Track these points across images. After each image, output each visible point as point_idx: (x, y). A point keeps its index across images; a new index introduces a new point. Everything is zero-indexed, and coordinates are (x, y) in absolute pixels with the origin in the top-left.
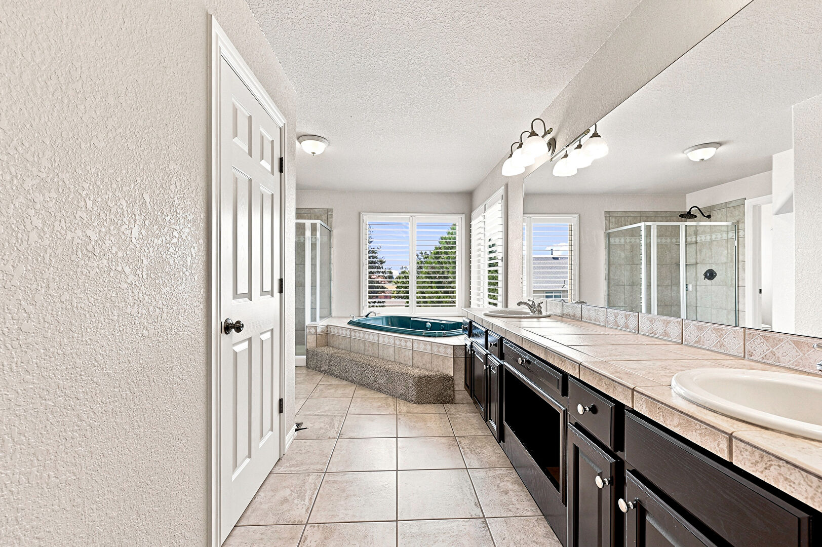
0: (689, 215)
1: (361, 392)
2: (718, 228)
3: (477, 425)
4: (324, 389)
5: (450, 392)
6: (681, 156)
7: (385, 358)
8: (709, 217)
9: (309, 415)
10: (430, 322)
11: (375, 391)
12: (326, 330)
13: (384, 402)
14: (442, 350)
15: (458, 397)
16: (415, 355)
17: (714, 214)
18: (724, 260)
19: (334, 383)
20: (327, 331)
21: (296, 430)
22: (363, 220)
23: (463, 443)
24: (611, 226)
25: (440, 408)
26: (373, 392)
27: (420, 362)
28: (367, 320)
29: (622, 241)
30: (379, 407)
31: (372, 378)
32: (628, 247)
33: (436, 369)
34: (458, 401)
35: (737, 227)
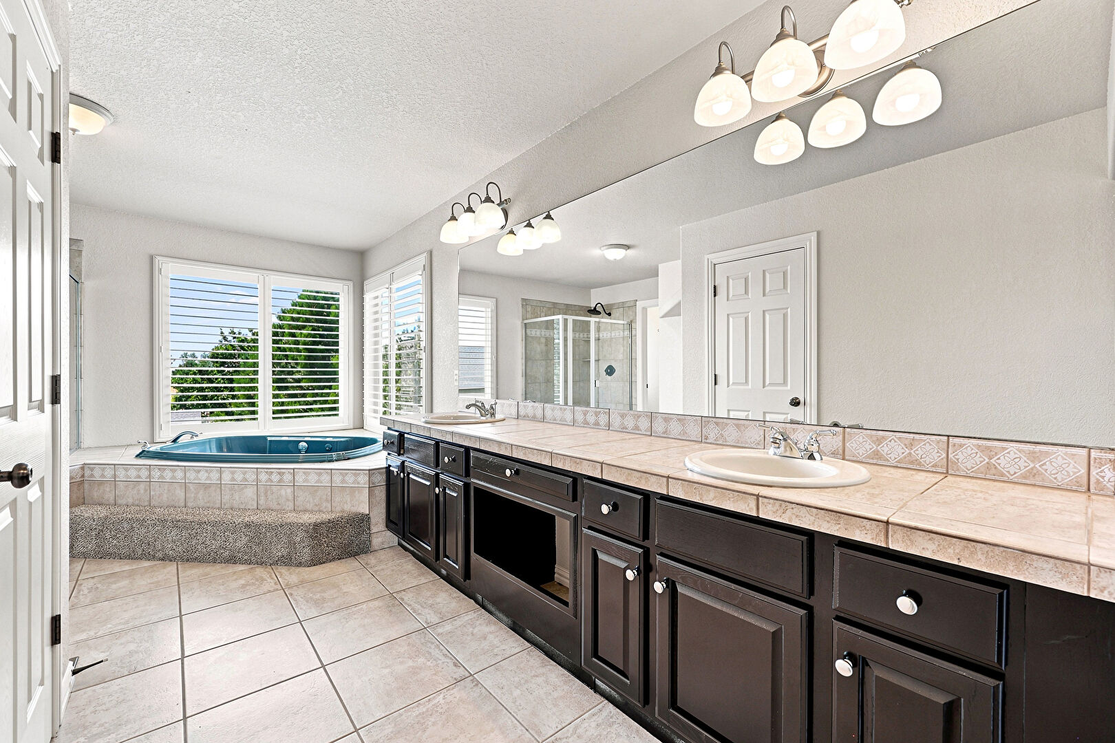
0: (594, 312)
1: (193, 572)
2: (616, 325)
3: (414, 572)
4: (99, 586)
5: (364, 537)
6: (597, 252)
7: (236, 506)
8: (609, 314)
9: (87, 640)
10: (305, 441)
11: (223, 565)
12: (80, 473)
13: (249, 577)
14: (350, 479)
15: (376, 541)
16: (299, 493)
17: (614, 313)
18: (621, 357)
19: (117, 569)
20: (83, 476)
21: (75, 672)
22: (160, 270)
23: (406, 598)
24: (529, 316)
25: (352, 564)
26: (218, 566)
27: (309, 502)
28: (178, 448)
29: (538, 333)
30: (244, 586)
31: (215, 545)
32: (543, 340)
33: (339, 509)
34: (376, 548)
35: (630, 325)
